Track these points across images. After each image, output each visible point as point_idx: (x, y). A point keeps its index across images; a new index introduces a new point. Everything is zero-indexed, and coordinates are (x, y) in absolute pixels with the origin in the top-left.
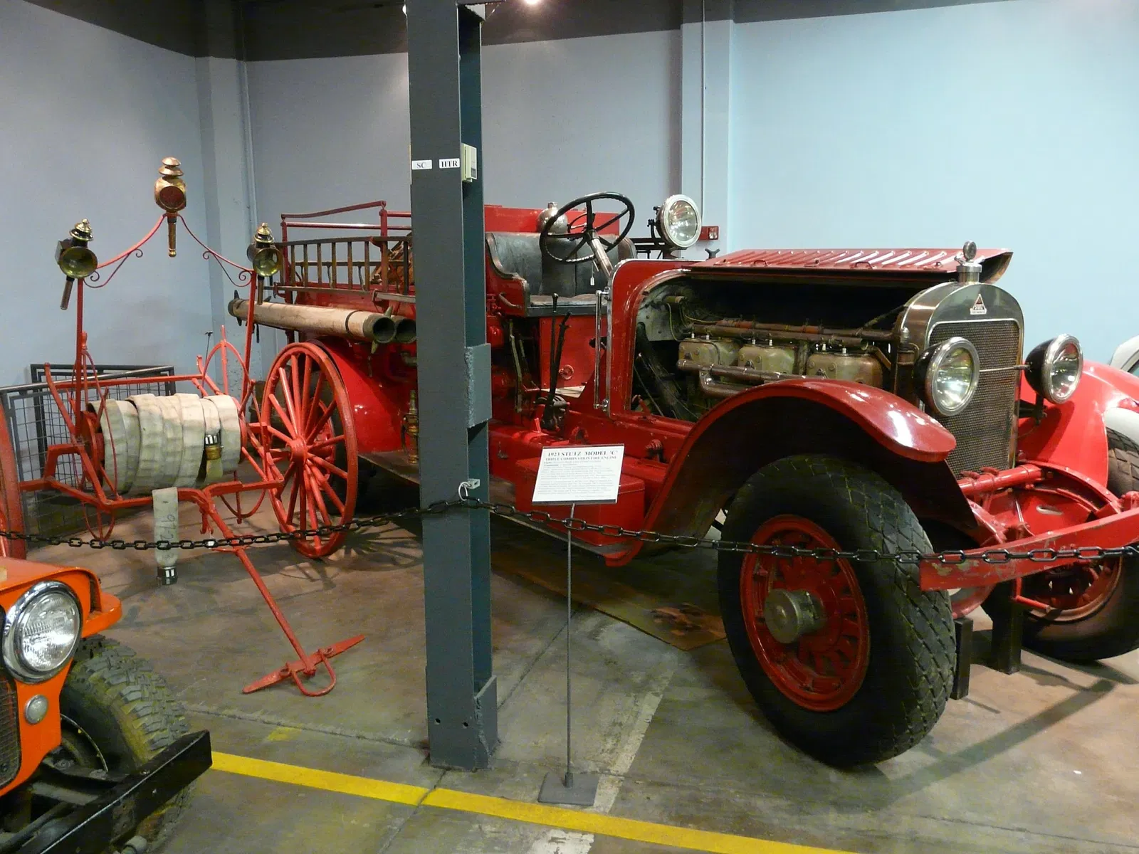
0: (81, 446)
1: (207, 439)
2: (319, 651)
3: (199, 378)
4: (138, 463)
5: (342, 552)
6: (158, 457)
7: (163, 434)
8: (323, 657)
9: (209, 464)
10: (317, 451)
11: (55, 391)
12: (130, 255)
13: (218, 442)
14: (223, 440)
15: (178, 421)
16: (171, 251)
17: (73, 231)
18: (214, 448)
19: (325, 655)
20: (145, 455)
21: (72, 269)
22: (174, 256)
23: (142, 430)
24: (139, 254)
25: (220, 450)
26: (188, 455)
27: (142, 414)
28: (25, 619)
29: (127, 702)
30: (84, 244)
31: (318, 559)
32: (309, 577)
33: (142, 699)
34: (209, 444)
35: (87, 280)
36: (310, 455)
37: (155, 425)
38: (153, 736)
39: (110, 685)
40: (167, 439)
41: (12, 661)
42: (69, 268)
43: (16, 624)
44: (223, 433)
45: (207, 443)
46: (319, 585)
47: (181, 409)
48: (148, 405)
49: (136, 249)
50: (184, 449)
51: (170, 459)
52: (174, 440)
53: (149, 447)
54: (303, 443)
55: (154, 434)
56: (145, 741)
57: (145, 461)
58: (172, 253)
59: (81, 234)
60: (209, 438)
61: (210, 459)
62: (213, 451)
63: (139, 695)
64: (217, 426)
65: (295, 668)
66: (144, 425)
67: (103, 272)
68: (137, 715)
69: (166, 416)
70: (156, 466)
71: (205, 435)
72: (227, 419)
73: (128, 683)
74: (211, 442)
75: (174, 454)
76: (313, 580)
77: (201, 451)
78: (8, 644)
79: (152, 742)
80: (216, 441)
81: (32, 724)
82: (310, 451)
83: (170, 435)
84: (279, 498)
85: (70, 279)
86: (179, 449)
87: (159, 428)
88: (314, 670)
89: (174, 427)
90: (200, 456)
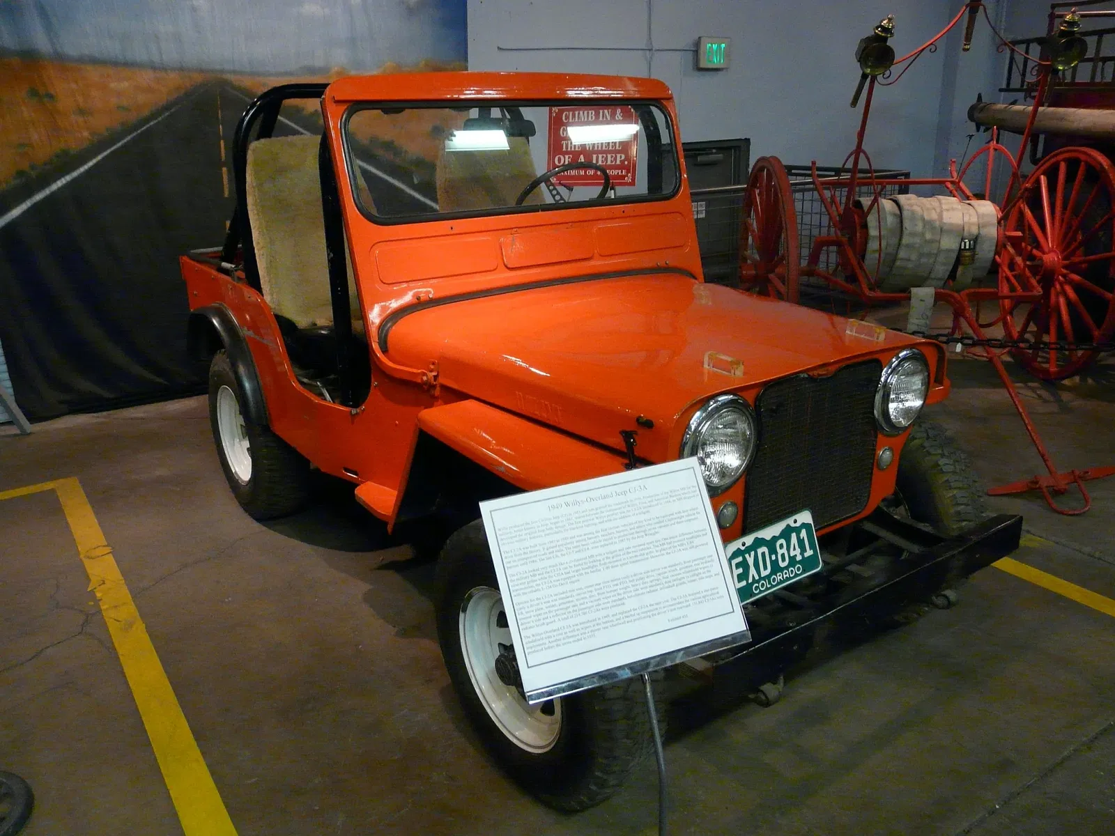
0: (845, 239)
1: (963, 243)
2: (1073, 472)
3: (952, 182)
4: (894, 261)
5: (1077, 379)
6: (914, 257)
7: (923, 234)
8: (1076, 478)
9: (960, 269)
10: (1072, 268)
11: (820, 187)
12: (924, 51)
13: (972, 249)
14: (978, 247)
15: (937, 224)
16: (965, 45)
17: (877, 28)
18: (968, 254)
19: (1080, 477)
20: (902, 254)
21: (870, 67)
22: (968, 50)
23: (904, 229)
24: (933, 50)
25: (973, 256)
26: (941, 258)
27: (905, 213)
28: (893, 380)
29: (942, 472)
30: (885, 39)
31: (1050, 381)
32: (1040, 396)
33: (954, 472)
34: (965, 249)
35: (880, 78)
36: (1065, 271)
37: (916, 225)
38: (960, 508)
39: (929, 453)
40: (926, 241)
41: (878, 412)
42: (867, 67)
43: (886, 384)
44: (979, 239)
45: (963, 247)
46: (1054, 408)
47: (942, 211)
48: (912, 206)
49: (931, 44)
50: (939, 251)
51: (924, 260)
52: (931, 241)
53: (908, 246)
54: (1058, 257)
55: (913, 234)
56: (952, 511)
57: (902, 259)
58: (967, 47)
59: (885, 29)
60: (965, 243)
61: (963, 264)
62: (967, 256)
63: (951, 468)
64: (974, 230)
65: (1045, 482)
66: (907, 224)
67: (895, 69)
68: (950, 486)
69: (926, 217)
70: (910, 265)
71: (962, 239)
72: (984, 226)
73: (943, 455)
74: (967, 247)
75: (929, 255)
76: (1045, 401)
77: (954, 256)
78: (878, 397)
79: (959, 513)
80: (972, 247)
81: (880, 469)
82: (1066, 267)
83: (928, 236)
84: (1011, 314)
85: (864, 76)
86: (935, 252)
87: (920, 227)
88: (1065, 489)
89: (933, 228)
90: (953, 261)
